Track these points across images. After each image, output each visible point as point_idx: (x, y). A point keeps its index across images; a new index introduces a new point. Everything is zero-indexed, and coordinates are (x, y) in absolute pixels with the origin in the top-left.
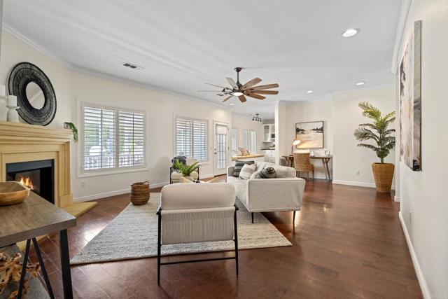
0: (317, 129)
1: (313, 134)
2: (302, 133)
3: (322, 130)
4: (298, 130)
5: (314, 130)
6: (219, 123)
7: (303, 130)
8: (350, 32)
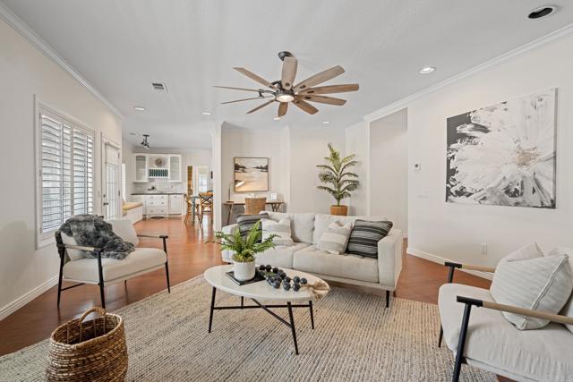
0: (261, 168)
1: (257, 173)
2: (243, 171)
3: (266, 168)
4: (237, 167)
5: (258, 168)
6: (112, 143)
7: (244, 167)
8: (427, 70)
